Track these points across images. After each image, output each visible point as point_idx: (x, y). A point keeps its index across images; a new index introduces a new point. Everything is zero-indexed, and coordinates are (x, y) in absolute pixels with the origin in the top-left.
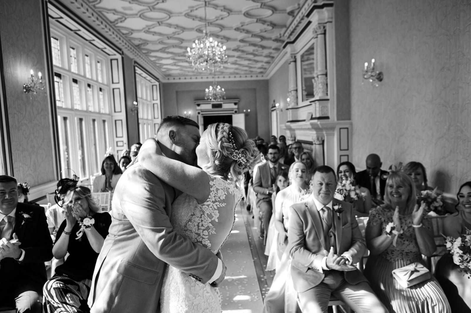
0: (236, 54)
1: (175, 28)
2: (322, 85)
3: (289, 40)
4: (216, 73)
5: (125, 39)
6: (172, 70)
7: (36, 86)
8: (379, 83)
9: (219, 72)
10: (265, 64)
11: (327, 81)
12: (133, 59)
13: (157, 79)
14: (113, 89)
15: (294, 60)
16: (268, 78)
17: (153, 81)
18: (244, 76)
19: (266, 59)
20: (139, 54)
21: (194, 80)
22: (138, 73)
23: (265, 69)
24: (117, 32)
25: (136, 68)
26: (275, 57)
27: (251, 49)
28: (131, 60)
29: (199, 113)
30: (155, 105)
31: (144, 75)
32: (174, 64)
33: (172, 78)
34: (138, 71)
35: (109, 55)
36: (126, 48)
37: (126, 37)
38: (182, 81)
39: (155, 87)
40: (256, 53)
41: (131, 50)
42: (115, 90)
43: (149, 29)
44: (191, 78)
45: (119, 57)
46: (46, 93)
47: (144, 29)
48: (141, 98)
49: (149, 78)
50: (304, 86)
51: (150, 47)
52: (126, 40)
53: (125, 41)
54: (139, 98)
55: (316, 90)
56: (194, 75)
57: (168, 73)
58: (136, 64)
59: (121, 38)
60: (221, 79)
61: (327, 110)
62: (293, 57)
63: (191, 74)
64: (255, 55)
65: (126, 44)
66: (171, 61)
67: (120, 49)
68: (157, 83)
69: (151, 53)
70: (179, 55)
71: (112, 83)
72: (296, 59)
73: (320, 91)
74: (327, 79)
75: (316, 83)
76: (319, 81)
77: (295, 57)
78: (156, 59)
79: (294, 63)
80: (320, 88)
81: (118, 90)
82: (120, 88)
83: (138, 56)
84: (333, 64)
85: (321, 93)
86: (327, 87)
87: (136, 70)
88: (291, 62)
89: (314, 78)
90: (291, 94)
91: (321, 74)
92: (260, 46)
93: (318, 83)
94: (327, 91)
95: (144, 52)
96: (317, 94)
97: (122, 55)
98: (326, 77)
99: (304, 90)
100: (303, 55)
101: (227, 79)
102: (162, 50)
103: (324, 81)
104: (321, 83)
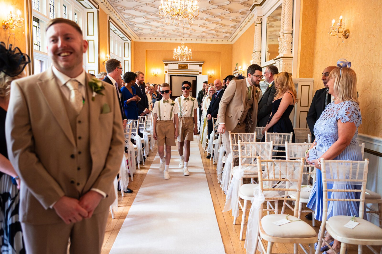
0: (206, 16)
2: (287, 43)
3: (256, 3)
4: (184, 36)
6: (143, 29)
7: (14, 23)
8: (345, 40)
9: (187, 34)
10: (231, 29)
11: (292, 40)
13: (129, 37)
15: (260, 22)
16: (233, 43)
17: (125, 38)
18: (211, 39)
19: (232, 24)
21: (163, 41)
22: (112, 30)
23: (230, 33)
25: (110, 23)
26: (241, 23)
27: (219, 12)
29: (166, 72)
30: (126, 62)
31: (118, 32)
32: (146, 23)
33: (144, 37)
34: (113, 27)
35: (86, 8)
38: (153, 41)
39: (126, 45)
40: (224, 16)
42: (90, 42)
44: (161, 39)
45: (95, 10)
46: (24, 31)
48: (114, 54)
49: (122, 35)
50: (267, 47)
51: (125, 3)
54: (112, 53)
55: (281, 48)
56: (164, 36)
57: (140, 32)
58: (110, 20)
60: (189, 42)
61: (291, 68)
62: (260, 19)
63: (160, 34)
64: (223, 19)
66: (143, 20)
67: (97, 4)
68: (129, 41)
69: (125, 10)
70: (151, 14)
71: (88, 35)
72: (262, 21)
73: (285, 49)
74: (292, 38)
75: (281, 42)
76: (284, 40)
77: (261, 19)
78: (129, 17)
79: (260, 25)
80: (285, 46)
81: (93, 42)
82: (95, 41)
83: (113, 12)
84: (299, 23)
85: (286, 51)
86: (292, 45)
87: (110, 25)
88: (257, 24)
89: (280, 37)
90: (255, 54)
91: (287, 33)
92: (228, 9)
93: (283, 41)
94: (292, 50)
95: (119, 8)
96: (281, 52)
97: (98, 9)
98: (292, 36)
99: (267, 51)
100: (269, 17)
101: (194, 42)
102: (136, 8)
103: (290, 39)
104: (286, 41)
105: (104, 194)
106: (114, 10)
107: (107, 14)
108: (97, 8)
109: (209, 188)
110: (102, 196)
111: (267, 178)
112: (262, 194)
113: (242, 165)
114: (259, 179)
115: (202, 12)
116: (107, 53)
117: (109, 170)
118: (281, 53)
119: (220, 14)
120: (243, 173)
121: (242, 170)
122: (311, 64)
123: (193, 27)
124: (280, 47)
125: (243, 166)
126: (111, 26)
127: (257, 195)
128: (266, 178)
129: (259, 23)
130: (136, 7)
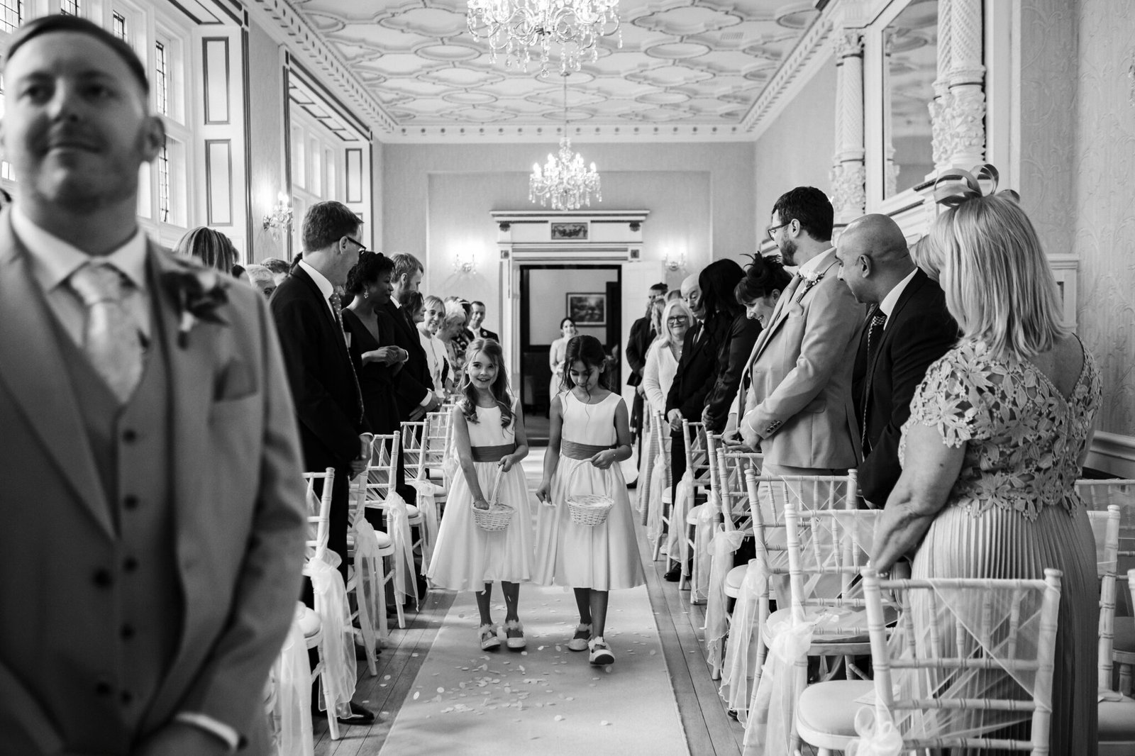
0: (647, 38)
2: (965, 122)
4: (570, 115)
9: (580, 108)
10: (747, 84)
11: (985, 110)
12: (283, 44)
13: (364, 128)
14: (208, 143)
15: (857, 50)
16: (754, 136)
17: (350, 132)
18: (672, 126)
19: (751, 64)
21: (491, 137)
22: (298, 103)
23: (745, 100)
25: (291, 77)
26: (784, 57)
28: (276, 46)
29: (506, 255)
31: (320, 108)
32: (424, 72)
33: (418, 127)
34: (300, 91)
35: (199, 22)
38: (452, 138)
39: (354, 156)
40: (718, 35)
42: (213, 147)
44: (481, 131)
45: (232, 30)
48: (306, 190)
49: (336, 121)
50: (888, 145)
54: (300, 188)
55: (940, 143)
56: (494, 120)
57: (402, 107)
58: (292, 65)
60: (588, 137)
62: (855, 39)
63: (480, 114)
64: (712, 46)
66: (411, 62)
67: (238, 4)
68: (364, 144)
69: (344, 26)
70: (442, 39)
71: (206, 123)
72: (863, 46)
73: (957, 144)
74: (985, 100)
75: (940, 118)
76: (954, 109)
77: (860, 40)
78: (361, 51)
79: (857, 60)
80: (958, 135)
81: (226, 146)
82: (233, 143)
83: (301, 37)
84: (1010, 44)
85: (960, 151)
86: (985, 129)
87: (290, 85)
88: (844, 57)
89: (935, 99)
90: (842, 172)
91: (962, 82)
92: (730, 9)
93: (948, 117)
94: (984, 146)
95: (323, 21)
96: (944, 156)
97: (244, 25)
98: (982, 95)
99: (889, 160)
100: (889, 30)
101: (608, 137)
102: (384, 16)
103: (976, 107)
104: (960, 116)
105: (230, 735)
106: (303, 27)
107: (280, 42)
108: (239, 22)
109: (677, 700)
110: (220, 742)
111: (906, 655)
112: (890, 723)
113: (804, 604)
114: (877, 663)
115: (633, 22)
116: (278, 188)
117: (248, 634)
118: (943, 162)
119: (700, 28)
120: (809, 637)
121: (804, 626)
122: (1067, 200)
123: (601, 82)
124: (940, 138)
125: (809, 608)
126: (295, 87)
127: (870, 727)
128: (902, 657)
129: (853, 55)
130: (386, 13)
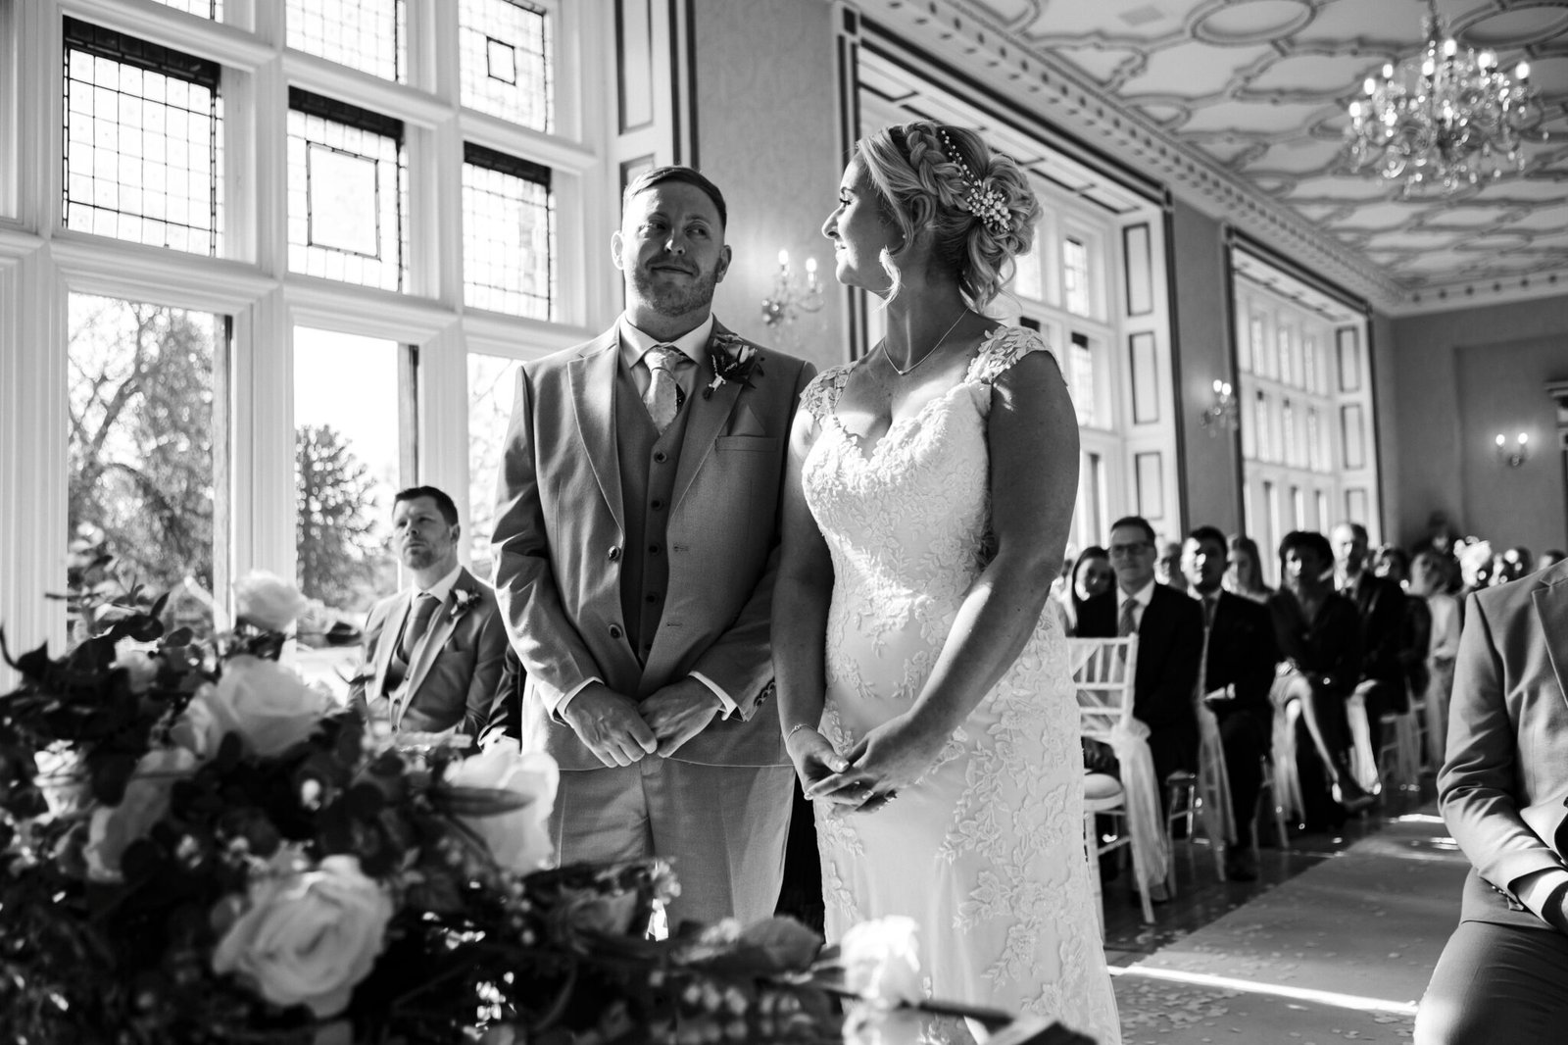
1: (1355, 53)
5: (1170, 143)
6: (1417, 252)
7: (793, 300)
12: (1224, 219)
13: (1354, 300)
14: (1131, 338)
17: (1335, 308)
20: (1247, 197)
21: (1541, 290)
22: (1245, 276)
24: (1130, 117)
25: (1239, 258)
28: (1212, 223)
30: (1351, 414)
32: (1415, 222)
33: (1435, 292)
35: (1114, 210)
36: (1182, 177)
37: (1173, 132)
38: (1485, 298)
39: (1347, 337)
41: (1208, 185)
42: (1137, 341)
43: (1248, 79)
44: (1525, 283)
45: (1152, 213)
47: (1230, 83)
49: (1313, 297)
51: (1280, 157)
52: (1177, 146)
53: (1171, 150)
56: (1540, 268)
57: (1407, 269)
58: (1236, 239)
59: (1155, 141)
63: (1515, 262)
65: (1177, 161)
66: (1395, 213)
67: (1157, 185)
68: (1359, 320)
69: (1293, 186)
71: (1128, 316)
78: (1327, 211)
81: (1150, 337)
82: (1157, 334)
87: (1235, 261)
95: (1270, 185)
97: (1166, 207)
102: (1338, 164)
107: (1219, 218)
108: (1159, 204)
126: (1243, 264)
